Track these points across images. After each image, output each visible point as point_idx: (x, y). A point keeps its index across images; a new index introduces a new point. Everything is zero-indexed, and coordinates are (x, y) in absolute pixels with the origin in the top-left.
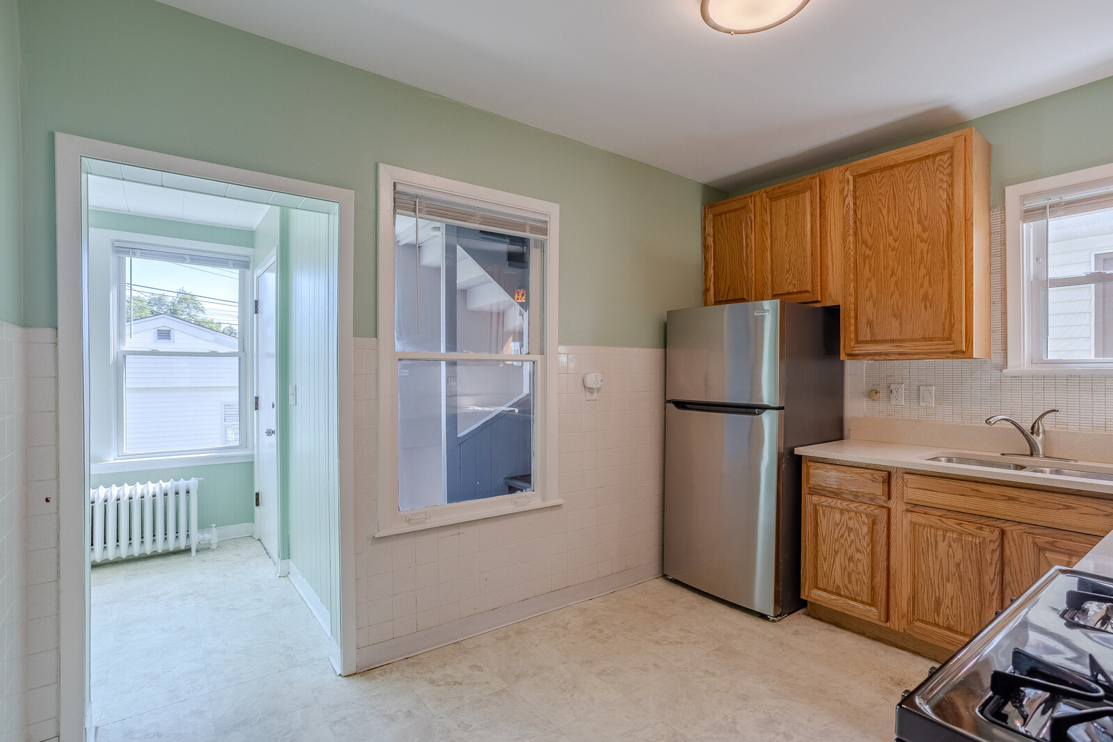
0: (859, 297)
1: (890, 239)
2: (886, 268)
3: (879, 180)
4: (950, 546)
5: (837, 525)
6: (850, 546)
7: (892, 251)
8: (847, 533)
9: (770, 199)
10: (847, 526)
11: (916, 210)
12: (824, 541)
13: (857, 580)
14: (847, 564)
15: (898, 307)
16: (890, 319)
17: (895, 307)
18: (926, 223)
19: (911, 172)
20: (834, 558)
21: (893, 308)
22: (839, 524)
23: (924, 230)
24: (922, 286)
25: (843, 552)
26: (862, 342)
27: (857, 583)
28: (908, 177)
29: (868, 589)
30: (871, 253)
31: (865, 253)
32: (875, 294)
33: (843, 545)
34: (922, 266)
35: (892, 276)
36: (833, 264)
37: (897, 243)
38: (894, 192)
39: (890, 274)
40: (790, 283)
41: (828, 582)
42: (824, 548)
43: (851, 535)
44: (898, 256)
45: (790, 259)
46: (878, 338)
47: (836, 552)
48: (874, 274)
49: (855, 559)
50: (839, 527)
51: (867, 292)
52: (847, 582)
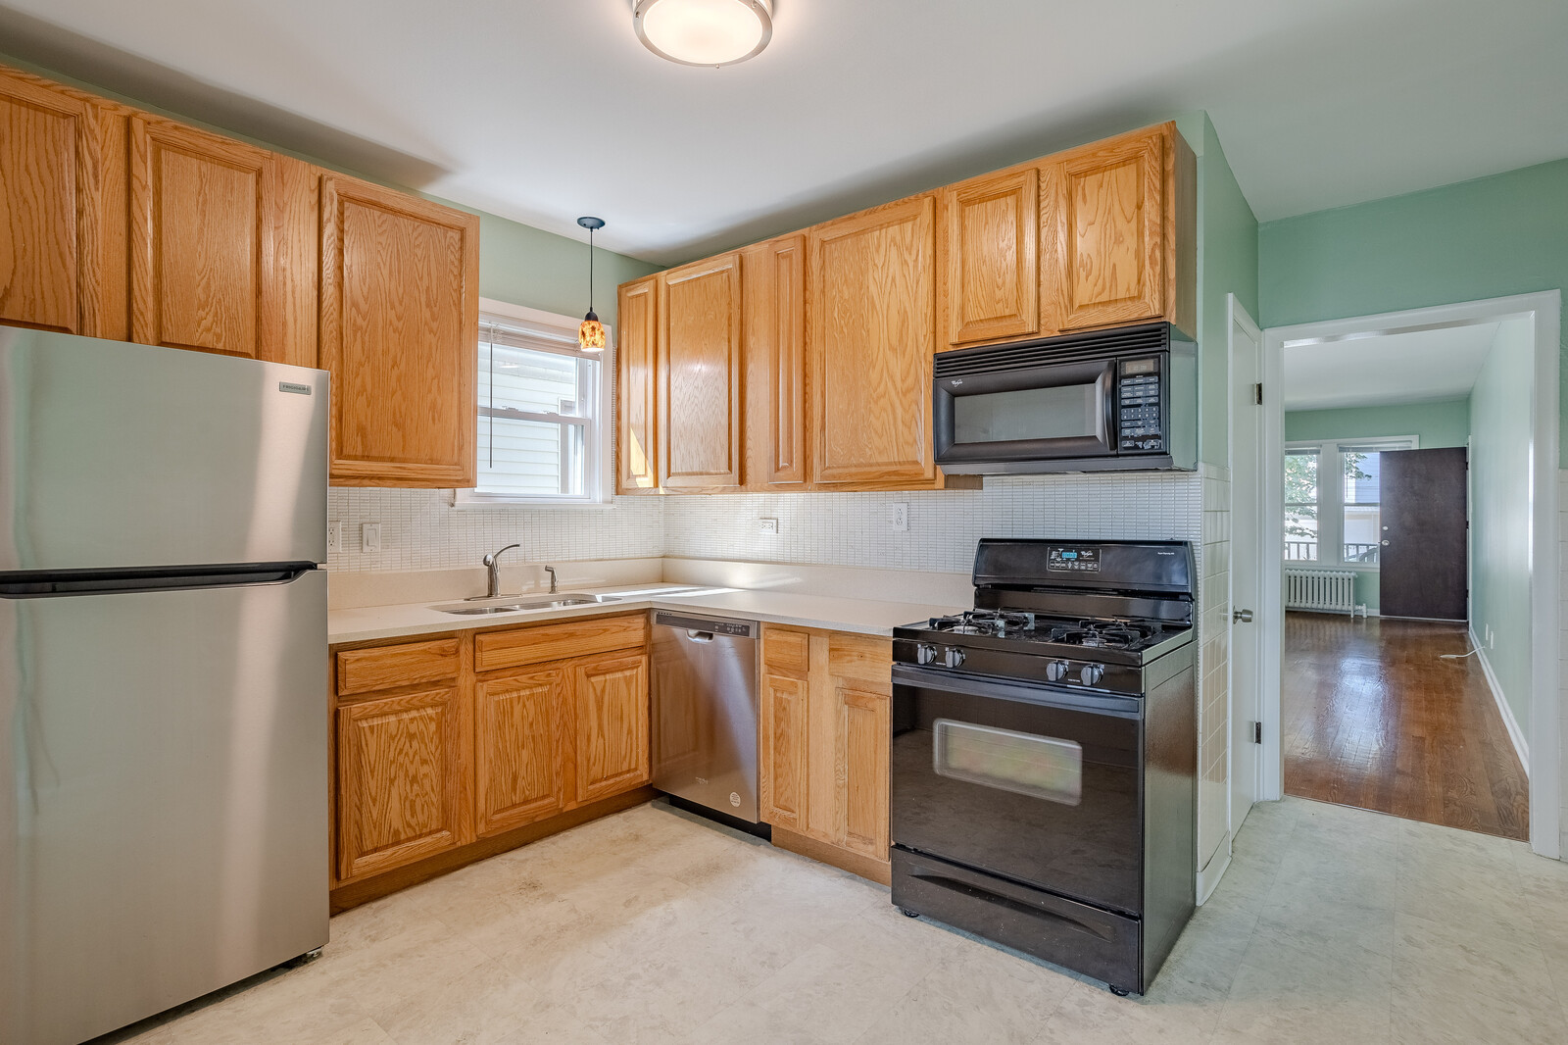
0: (346, 387)
1: (392, 315)
2: (385, 353)
3: (379, 222)
4: (524, 706)
5: (393, 738)
6: (412, 762)
7: (394, 332)
8: (408, 744)
9: (153, 139)
10: (408, 732)
11: (425, 288)
12: (372, 772)
13: (423, 806)
14: (409, 791)
15: (400, 413)
16: (390, 428)
17: (398, 414)
18: (436, 310)
19: (420, 235)
20: (390, 791)
21: (394, 414)
22: (396, 736)
23: (434, 319)
24: (430, 391)
25: (402, 774)
26: (349, 457)
27: (423, 810)
28: (416, 238)
29: (438, 809)
30: (364, 324)
31: (355, 321)
32: (369, 387)
33: (401, 765)
34: (430, 365)
35: (393, 367)
36: (295, 321)
37: (402, 322)
38: (398, 250)
39: (390, 364)
40: (208, 330)
41: (380, 833)
42: (372, 784)
43: (413, 743)
44: (401, 341)
45: (208, 283)
46: (374, 453)
47: (392, 781)
48: (368, 357)
49: (420, 776)
50: (396, 740)
51: (358, 381)
52: (408, 817)
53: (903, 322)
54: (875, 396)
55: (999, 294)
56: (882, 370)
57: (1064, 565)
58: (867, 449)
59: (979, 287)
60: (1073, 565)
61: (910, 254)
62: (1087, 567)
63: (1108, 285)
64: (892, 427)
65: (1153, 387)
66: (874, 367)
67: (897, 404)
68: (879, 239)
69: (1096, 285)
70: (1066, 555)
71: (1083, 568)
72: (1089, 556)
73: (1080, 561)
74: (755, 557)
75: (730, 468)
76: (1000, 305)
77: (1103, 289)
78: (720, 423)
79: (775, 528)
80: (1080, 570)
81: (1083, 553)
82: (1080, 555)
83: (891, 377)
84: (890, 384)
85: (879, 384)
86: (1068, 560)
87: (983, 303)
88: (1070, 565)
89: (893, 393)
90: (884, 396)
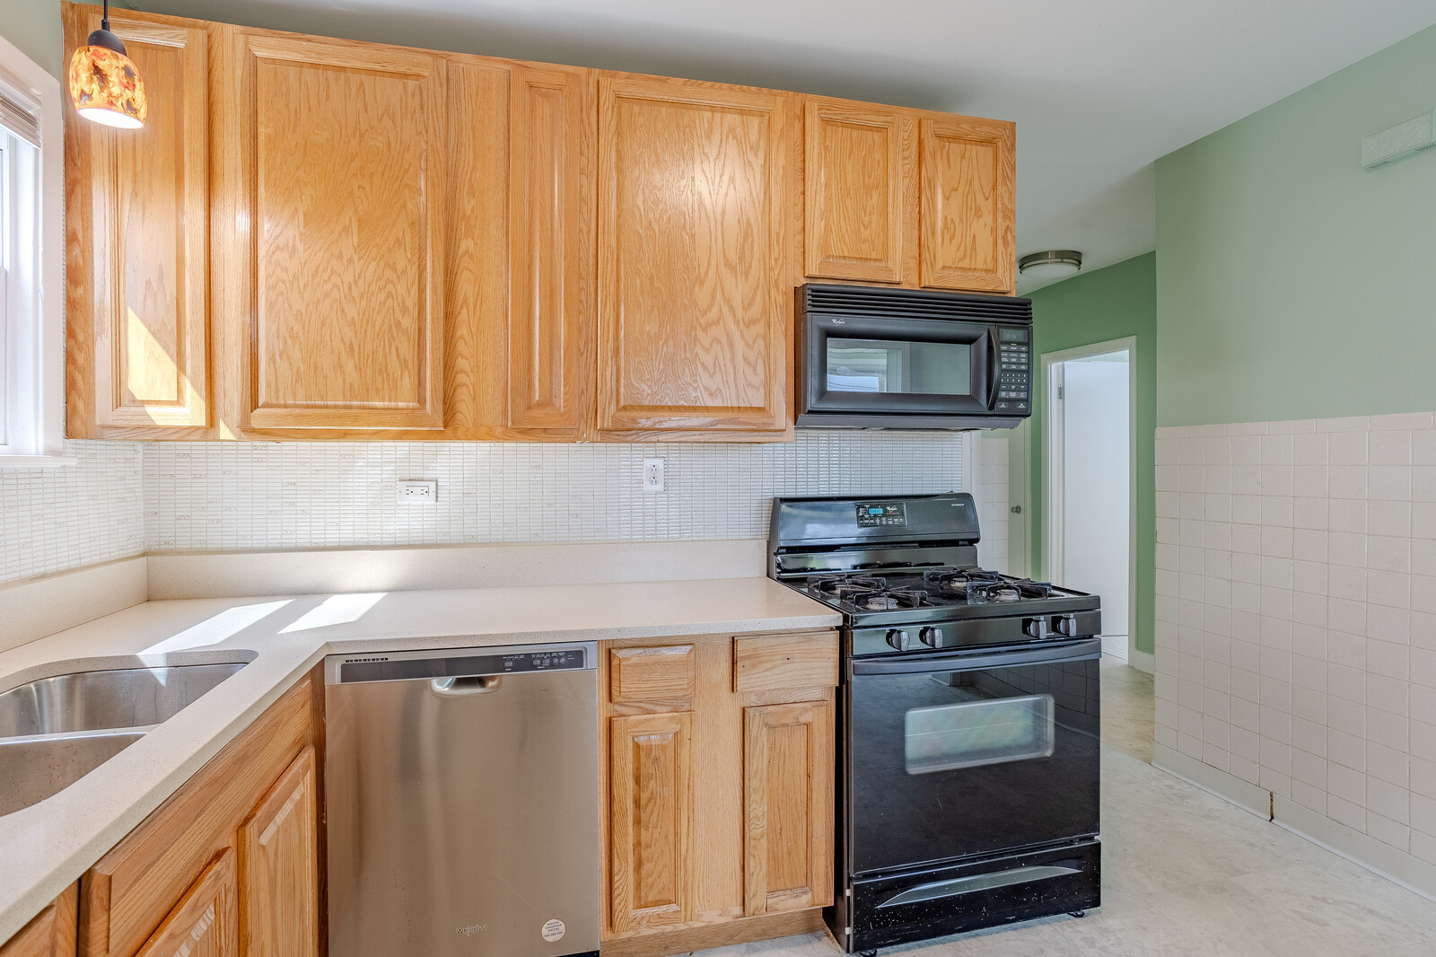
53: (746, 235)
54: (703, 321)
55: (865, 233)
56: (714, 290)
57: (872, 521)
58: (690, 389)
59: (842, 220)
60: (881, 520)
61: (756, 156)
62: (894, 522)
63: (969, 253)
64: (728, 363)
65: (1023, 355)
66: (702, 284)
67: (737, 336)
68: (711, 123)
69: (958, 250)
70: (872, 511)
71: (890, 523)
72: (894, 511)
73: (887, 516)
74: (388, 540)
75: (421, 400)
76: (866, 245)
77: (965, 256)
78: (398, 324)
79: (433, 495)
80: (887, 525)
81: (888, 508)
82: (885, 511)
83: (728, 301)
84: (725, 310)
85: (710, 306)
86: (875, 516)
87: (847, 238)
88: (878, 521)
89: (730, 321)
90: (717, 322)
